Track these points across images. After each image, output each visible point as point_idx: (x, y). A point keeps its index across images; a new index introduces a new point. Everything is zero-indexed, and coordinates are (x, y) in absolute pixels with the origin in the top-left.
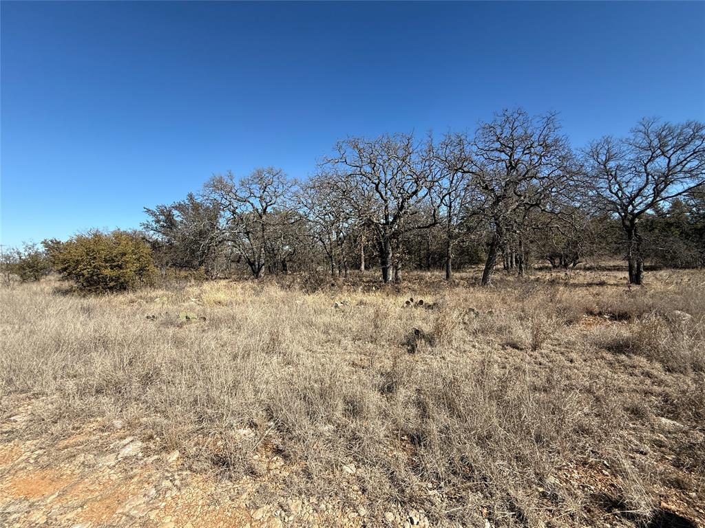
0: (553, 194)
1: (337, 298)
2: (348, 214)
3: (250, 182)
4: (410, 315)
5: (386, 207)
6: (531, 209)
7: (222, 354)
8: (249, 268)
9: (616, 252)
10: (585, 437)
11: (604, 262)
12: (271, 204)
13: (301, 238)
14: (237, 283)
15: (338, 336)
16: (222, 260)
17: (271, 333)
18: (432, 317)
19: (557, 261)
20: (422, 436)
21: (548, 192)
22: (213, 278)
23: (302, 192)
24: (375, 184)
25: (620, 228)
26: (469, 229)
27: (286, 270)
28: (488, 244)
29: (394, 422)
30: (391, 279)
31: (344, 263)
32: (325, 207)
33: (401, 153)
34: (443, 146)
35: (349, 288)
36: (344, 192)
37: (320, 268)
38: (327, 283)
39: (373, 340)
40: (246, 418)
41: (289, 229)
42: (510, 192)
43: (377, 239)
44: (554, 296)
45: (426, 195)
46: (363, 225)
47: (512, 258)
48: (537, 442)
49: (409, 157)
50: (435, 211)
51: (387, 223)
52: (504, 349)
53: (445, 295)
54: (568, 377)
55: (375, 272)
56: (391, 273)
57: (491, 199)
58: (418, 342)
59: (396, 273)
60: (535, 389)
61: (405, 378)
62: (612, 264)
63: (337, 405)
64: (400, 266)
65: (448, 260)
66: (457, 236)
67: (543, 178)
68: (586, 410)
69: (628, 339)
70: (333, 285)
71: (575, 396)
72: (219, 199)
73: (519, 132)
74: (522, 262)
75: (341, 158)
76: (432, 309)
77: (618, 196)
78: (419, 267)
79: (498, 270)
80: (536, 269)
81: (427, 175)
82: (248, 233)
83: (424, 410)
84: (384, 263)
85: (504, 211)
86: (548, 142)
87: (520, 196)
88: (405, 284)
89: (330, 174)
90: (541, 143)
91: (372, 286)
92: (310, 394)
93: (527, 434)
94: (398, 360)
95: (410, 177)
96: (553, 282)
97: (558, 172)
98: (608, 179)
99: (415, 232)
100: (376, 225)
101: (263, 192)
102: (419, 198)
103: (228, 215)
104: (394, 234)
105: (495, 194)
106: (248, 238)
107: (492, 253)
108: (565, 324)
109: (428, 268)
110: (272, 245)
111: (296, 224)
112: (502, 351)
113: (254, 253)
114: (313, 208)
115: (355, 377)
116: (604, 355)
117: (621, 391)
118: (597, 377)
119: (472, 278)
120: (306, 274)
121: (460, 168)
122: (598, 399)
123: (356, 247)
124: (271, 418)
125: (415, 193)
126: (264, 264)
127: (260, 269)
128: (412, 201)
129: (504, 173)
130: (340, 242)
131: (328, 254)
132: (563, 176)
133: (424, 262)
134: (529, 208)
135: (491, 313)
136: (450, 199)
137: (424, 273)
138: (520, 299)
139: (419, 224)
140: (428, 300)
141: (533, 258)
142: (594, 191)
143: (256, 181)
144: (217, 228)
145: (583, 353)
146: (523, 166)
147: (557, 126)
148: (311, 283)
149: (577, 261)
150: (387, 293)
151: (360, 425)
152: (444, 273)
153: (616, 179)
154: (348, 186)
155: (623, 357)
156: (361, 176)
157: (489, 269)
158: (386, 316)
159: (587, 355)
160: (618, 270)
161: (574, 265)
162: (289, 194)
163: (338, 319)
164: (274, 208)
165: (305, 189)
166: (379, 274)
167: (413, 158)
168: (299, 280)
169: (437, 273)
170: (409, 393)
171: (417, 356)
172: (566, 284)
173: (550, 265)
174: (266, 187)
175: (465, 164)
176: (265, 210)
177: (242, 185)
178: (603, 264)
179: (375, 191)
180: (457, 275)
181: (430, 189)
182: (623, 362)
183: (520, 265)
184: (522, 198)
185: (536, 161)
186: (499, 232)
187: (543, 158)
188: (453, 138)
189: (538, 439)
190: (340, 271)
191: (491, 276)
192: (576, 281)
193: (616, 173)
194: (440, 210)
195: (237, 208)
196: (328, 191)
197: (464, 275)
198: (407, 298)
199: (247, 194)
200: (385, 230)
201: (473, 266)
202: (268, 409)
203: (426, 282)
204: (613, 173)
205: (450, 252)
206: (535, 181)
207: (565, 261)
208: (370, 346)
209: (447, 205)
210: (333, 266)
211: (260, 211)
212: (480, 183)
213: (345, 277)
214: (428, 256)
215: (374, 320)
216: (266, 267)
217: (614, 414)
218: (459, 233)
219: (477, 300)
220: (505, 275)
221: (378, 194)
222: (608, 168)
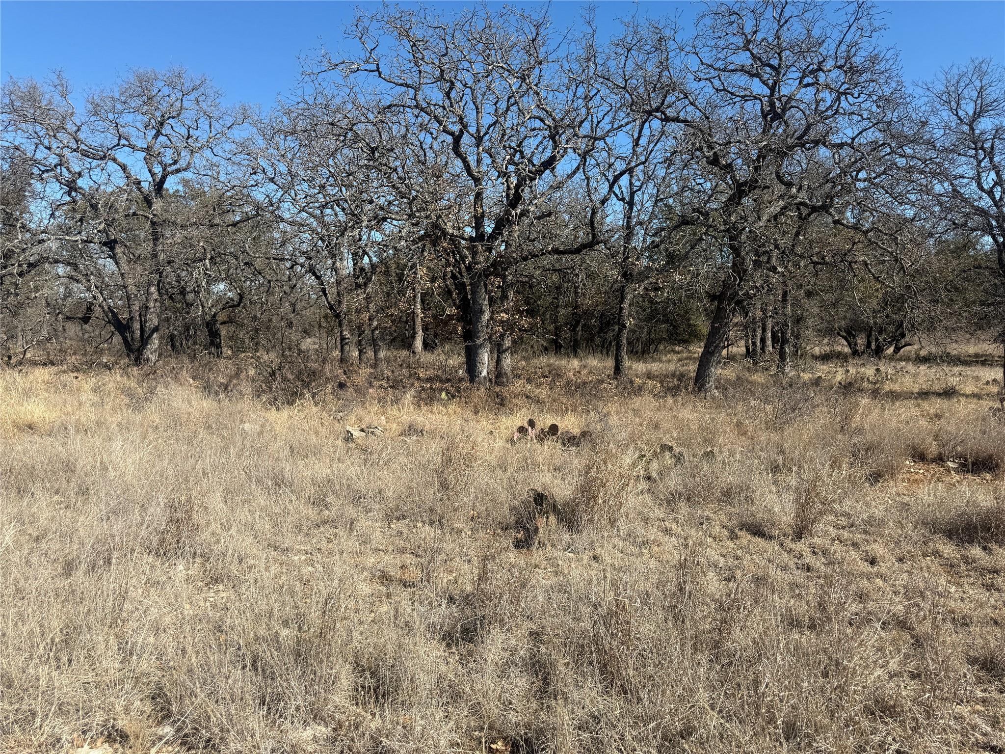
0: (860, 185)
1: (352, 418)
2: (381, 208)
3: (119, 106)
4: (525, 459)
5: (479, 196)
6: (813, 217)
7: (35, 559)
8: (117, 339)
9: (980, 324)
10: (886, 723)
11: (954, 345)
12: (178, 171)
13: (259, 264)
14: (81, 376)
15: (351, 511)
16: (36, 313)
17: (172, 506)
18: (577, 463)
19: (861, 341)
20: (537, 739)
21: (850, 180)
22: (13, 361)
23: (261, 143)
24: (452, 134)
25: (993, 272)
26: (671, 258)
27: (218, 346)
28: (713, 297)
29: (475, 710)
30: (484, 373)
31: (373, 331)
32: (323, 187)
33: (518, 60)
34: (619, 50)
35: (382, 394)
36: (373, 150)
37: (308, 344)
38: (328, 380)
39: (437, 520)
40: (99, 718)
41: (227, 240)
42: (768, 176)
43: (454, 277)
44: (847, 419)
45: (574, 172)
46: (421, 238)
47: (764, 330)
48: (787, 740)
49: (536, 71)
50: (594, 213)
51: (480, 237)
52: (733, 537)
53: (609, 413)
54: (862, 597)
55: (448, 355)
56: (485, 358)
57: (726, 190)
58: (541, 523)
59: (498, 361)
60: (792, 622)
61: (506, 607)
62: (972, 349)
63: (337, 678)
64: (507, 343)
65: (620, 330)
66: (643, 276)
67: (841, 145)
68: (893, 665)
69: (989, 513)
70: (342, 386)
71: (872, 635)
72: (28, 147)
73: (794, 32)
74: (785, 341)
75: (367, 62)
76: (578, 445)
77: (993, 199)
78: (556, 347)
79: (731, 358)
80: (815, 358)
81: (578, 119)
82: (110, 244)
83: (546, 681)
84: (469, 335)
85: (751, 220)
86: (857, 60)
87: (789, 185)
88: (519, 385)
89: (338, 101)
90: (841, 62)
91: (441, 390)
92: (267, 653)
93: (769, 723)
94: (490, 565)
95: (538, 124)
96: (848, 388)
97: (873, 135)
98: (975, 157)
99: (546, 261)
100: (453, 239)
101: (156, 136)
102: (559, 179)
103: (55, 191)
104: (494, 264)
105: (733, 178)
106: (113, 257)
107: (718, 318)
108: (868, 479)
109: (574, 349)
110: (179, 279)
111: (246, 227)
112: (729, 543)
113: (129, 298)
114: (291, 186)
115: (385, 608)
116: (940, 547)
117: (963, 622)
118: (922, 595)
119: (673, 375)
120: (272, 358)
121: (657, 110)
122: (918, 642)
123: (402, 292)
124: (165, 715)
125: (549, 164)
126: (156, 329)
127: (145, 340)
128: (541, 184)
129: (756, 128)
130: (361, 278)
131: (331, 308)
132: (883, 144)
133: (566, 334)
134: (809, 215)
135: (709, 455)
136: (631, 184)
137: (564, 362)
138: (775, 425)
139: (557, 243)
140: (570, 424)
141: (810, 332)
142: (946, 184)
143: (135, 103)
144: (23, 226)
145: (898, 543)
146: (799, 115)
147: (876, 24)
148: (285, 379)
149: (903, 342)
150: (475, 407)
151: (392, 722)
152: (610, 363)
153: (991, 160)
154: (385, 136)
155: (976, 551)
156: (416, 111)
157: (712, 354)
158: (468, 460)
159: (906, 547)
160: (984, 363)
161: (897, 349)
162: (228, 146)
163: (352, 468)
164: (185, 183)
165: (271, 134)
166: (456, 360)
167: (546, 75)
168: (252, 372)
169: (593, 362)
170: (513, 642)
171: (537, 555)
172: (875, 393)
173: (847, 350)
174: (162, 124)
175: (670, 99)
176: (159, 186)
177: (96, 114)
178: (954, 349)
179: (452, 155)
180: (640, 367)
181: (584, 157)
182: (974, 561)
183: (782, 348)
184: (794, 190)
185: (828, 104)
186: (739, 269)
187: (843, 98)
188: (644, 32)
189: (791, 731)
190: (360, 352)
191: (717, 372)
192: (896, 387)
193: (993, 145)
194: (608, 210)
195: (80, 174)
196: (331, 144)
197: (655, 367)
198: (519, 419)
199: (110, 139)
200: (474, 254)
201: (677, 348)
202: (157, 696)
203: (569, 383)
204: (988, 145)
205: (625, 312)
206: (823, 152)
207: (877, 340)
208: (428, 532)
209: (623, 200)
210: (343, 339)
211: (145, 185)
212: (700, 149)
213: (375, 366)
214: (575, 321)
215: (439, 472)
216: (161, 338)
217: (946, 670)
218: (648, 268)
219: (682, 426)
220: (749, 369)
221: (458, 163)
222: (977, 132)
